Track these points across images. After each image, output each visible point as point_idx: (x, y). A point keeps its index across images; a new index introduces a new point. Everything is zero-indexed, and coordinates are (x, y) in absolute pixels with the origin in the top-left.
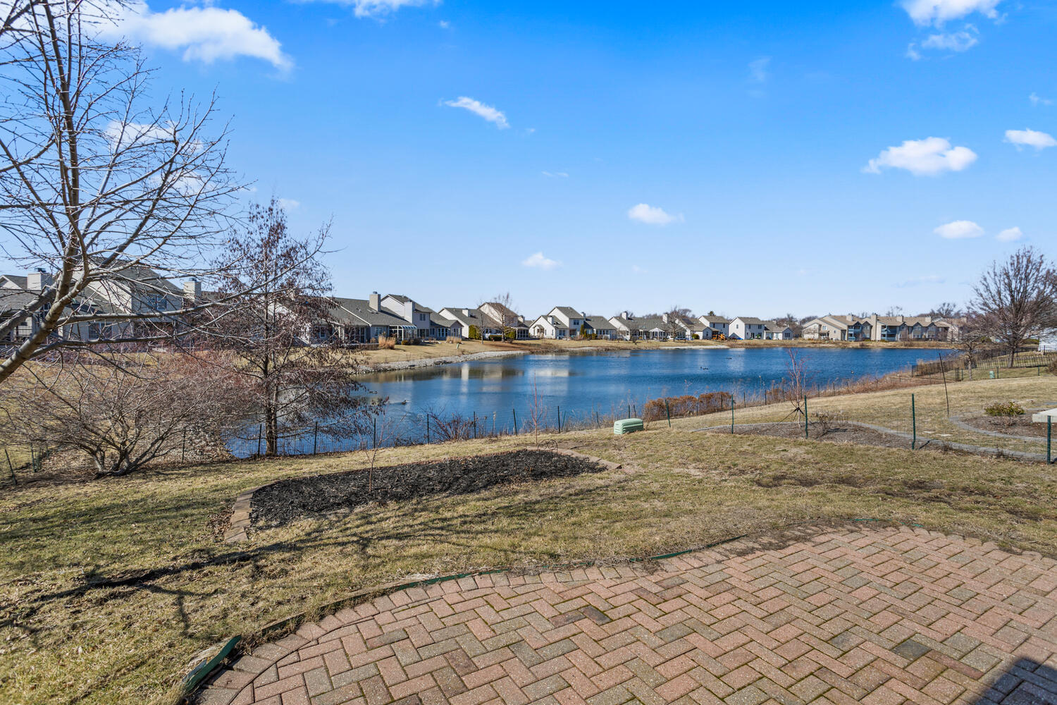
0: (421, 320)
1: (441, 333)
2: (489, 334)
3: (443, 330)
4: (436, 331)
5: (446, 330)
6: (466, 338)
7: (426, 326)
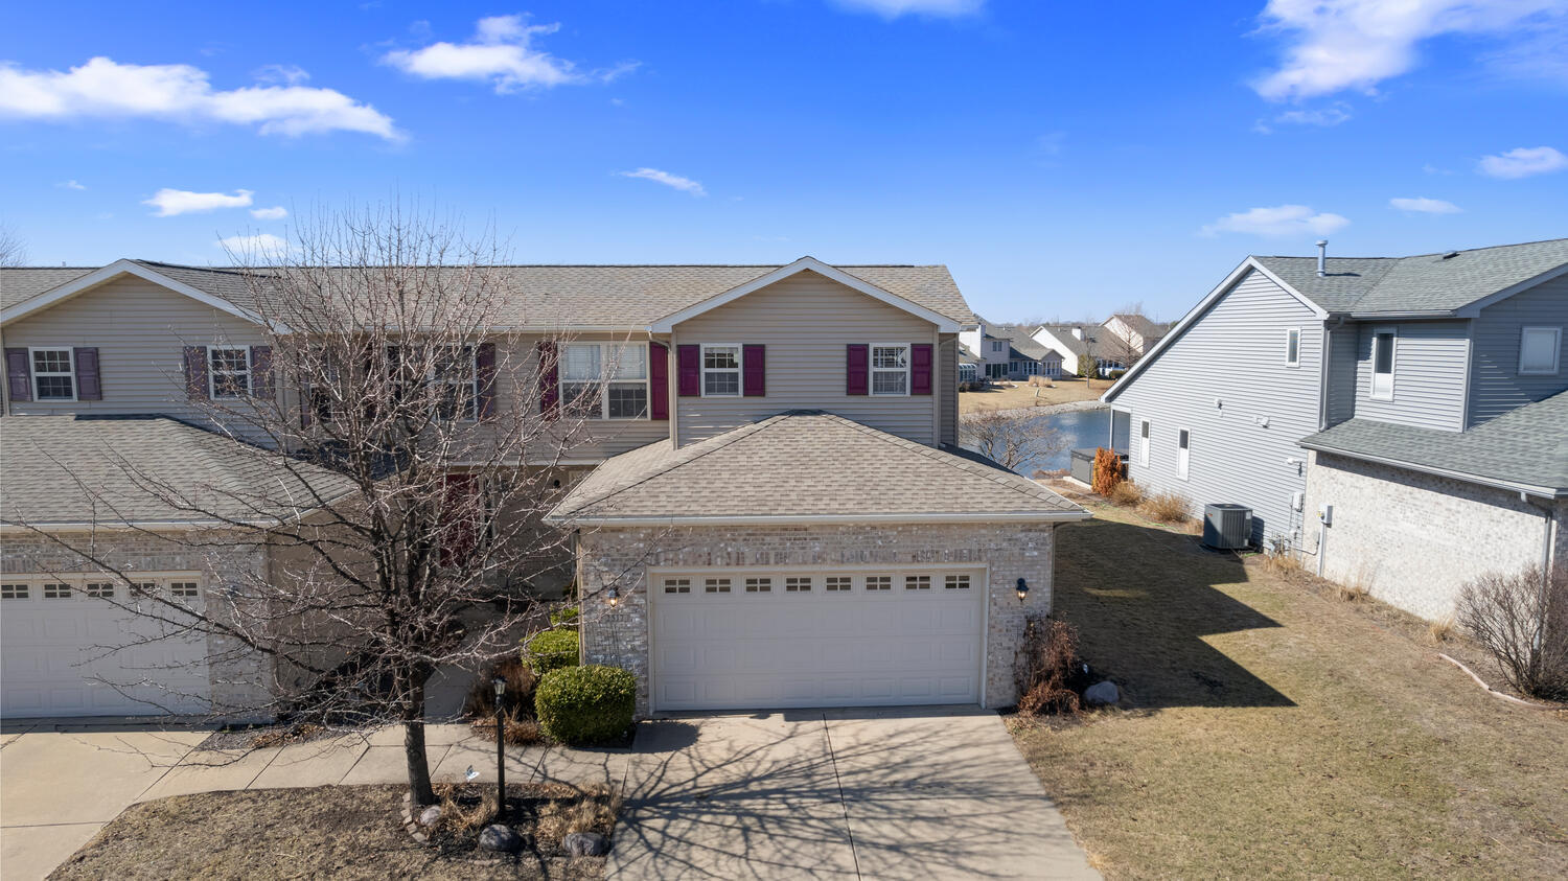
0: (995, 350)
1: (1028, 369)
2: (1111, 370)
3: (1030, 364)
4: (1020, 365)
5: (1036, 364)
6: (1074, 376)
7: (1002, 358)
